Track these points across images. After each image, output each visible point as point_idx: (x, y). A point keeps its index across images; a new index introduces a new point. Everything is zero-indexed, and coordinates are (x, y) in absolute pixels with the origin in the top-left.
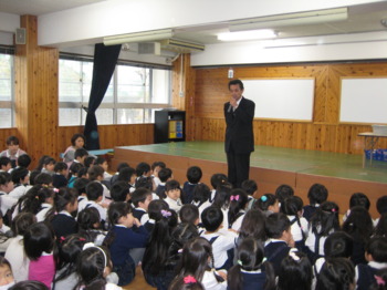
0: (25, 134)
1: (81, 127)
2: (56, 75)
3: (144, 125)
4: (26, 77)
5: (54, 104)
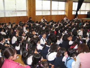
0: (67, 16)
2: (72, 5)
4: (68, 6)
5: (72, 10)
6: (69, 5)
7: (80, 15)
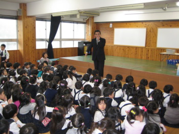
1: (46, 49)
2: (35, 28)
3: (73, 48)
4: (22, 29)
5: (34, 40)
6: (25, 27)
7: (61, 49)
